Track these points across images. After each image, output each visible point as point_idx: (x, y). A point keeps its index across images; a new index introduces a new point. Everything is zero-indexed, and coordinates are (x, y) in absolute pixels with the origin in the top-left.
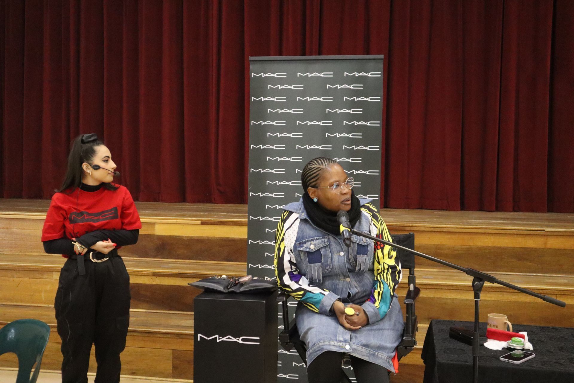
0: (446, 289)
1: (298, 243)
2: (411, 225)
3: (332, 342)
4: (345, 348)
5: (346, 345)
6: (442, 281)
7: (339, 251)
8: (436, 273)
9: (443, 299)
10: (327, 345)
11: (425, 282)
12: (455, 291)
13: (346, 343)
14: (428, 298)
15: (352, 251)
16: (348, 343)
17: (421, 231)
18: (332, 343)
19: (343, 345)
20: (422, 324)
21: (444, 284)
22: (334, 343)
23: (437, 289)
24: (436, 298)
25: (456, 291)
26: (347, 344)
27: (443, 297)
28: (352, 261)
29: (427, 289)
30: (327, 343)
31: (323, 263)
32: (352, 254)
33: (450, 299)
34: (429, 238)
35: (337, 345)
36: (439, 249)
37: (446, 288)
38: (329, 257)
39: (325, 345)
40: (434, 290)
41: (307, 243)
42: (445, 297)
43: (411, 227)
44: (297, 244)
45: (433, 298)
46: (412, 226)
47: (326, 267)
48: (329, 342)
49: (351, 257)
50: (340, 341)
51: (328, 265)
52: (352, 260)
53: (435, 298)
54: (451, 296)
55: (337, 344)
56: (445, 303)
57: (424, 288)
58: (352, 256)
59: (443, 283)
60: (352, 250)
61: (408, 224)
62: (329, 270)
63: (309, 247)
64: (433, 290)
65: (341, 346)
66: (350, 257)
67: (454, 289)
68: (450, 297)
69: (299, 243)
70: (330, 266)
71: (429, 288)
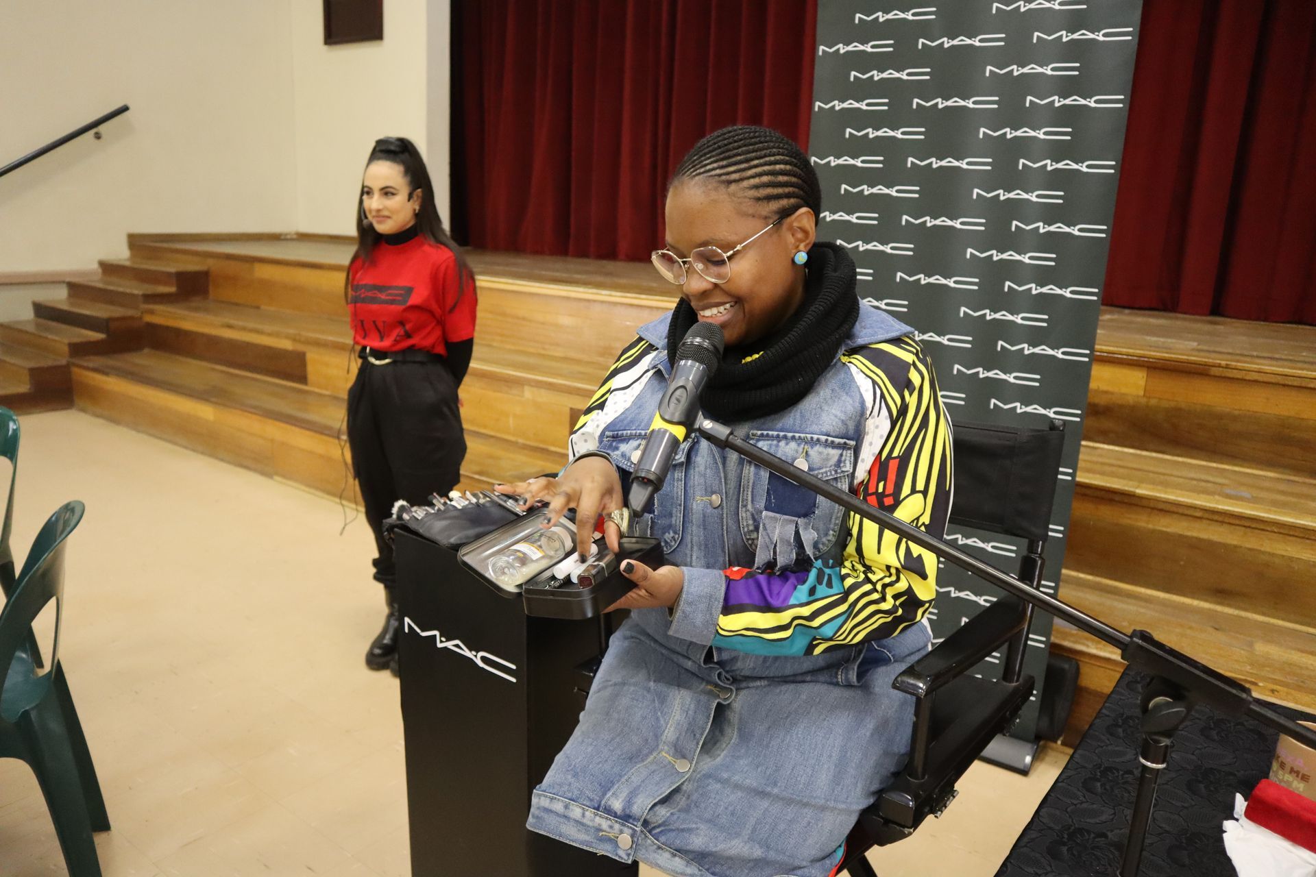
0: (1275, 532)
1: (610, 434)
2: (1223, 363)
3: (575, 808)
4: (614, 842)
5: (621, 832)
6: (1269, 511)
7: (709, 490)
8: (1267, 484)
9: (1264, 553)
10: (557, 814)
11: (1220, 507)
12: (1298, 540)
13: (625, 825)
14: (1225, 546)
15: (750, 493)
16: (631, 831)
17: (1249, 381)
18: (576, 812)
19: (611, 827)
20: (1198, 599)
21: (1271, 519)
22: (583, 815)
23: (1249, 527)
24: (1246, 548)
25: (1302, 540)
26: (626, 829)
27: (1262, 549)
28: (746, 529)
29: (1224, 525)
30: (558, 807)
31: (659, 517)
32: (750, 507)
33: (1283, 556)
34: (1268, 399)
35: (590, 824)
36: (1288, 428)
37: (1276, 530)
38: (679, 502)
39: (551, 811)
40: (1243, 528)
41: (631, 441)
42: (1268, 550)
43: (1223, 367)
44: (607, 437)
45: (1236, 547)
46: (1227, 367)
47: (664, 533)
48: (566, 807)
49: (744, 515)
50: (609, 811)
51: (670, 526)
52: (748, 525)
53: (1241, 547)
54: (1287, 550)
55: (593, 821)
56: (1267, 565)
57: (1217, 521)
58: (748, 514)
59: (1268, 518)
60: (750, 490)
61: (1218, 362)
62: (671, 547)
63: (628, 454)
64: (1240, 528)
65: (605, 831)
66: (742, 514)
67: (1296, 536)
68: (1284, 553)
69: (613, 437)
70: (675, 533)
71: (1230, 524)
